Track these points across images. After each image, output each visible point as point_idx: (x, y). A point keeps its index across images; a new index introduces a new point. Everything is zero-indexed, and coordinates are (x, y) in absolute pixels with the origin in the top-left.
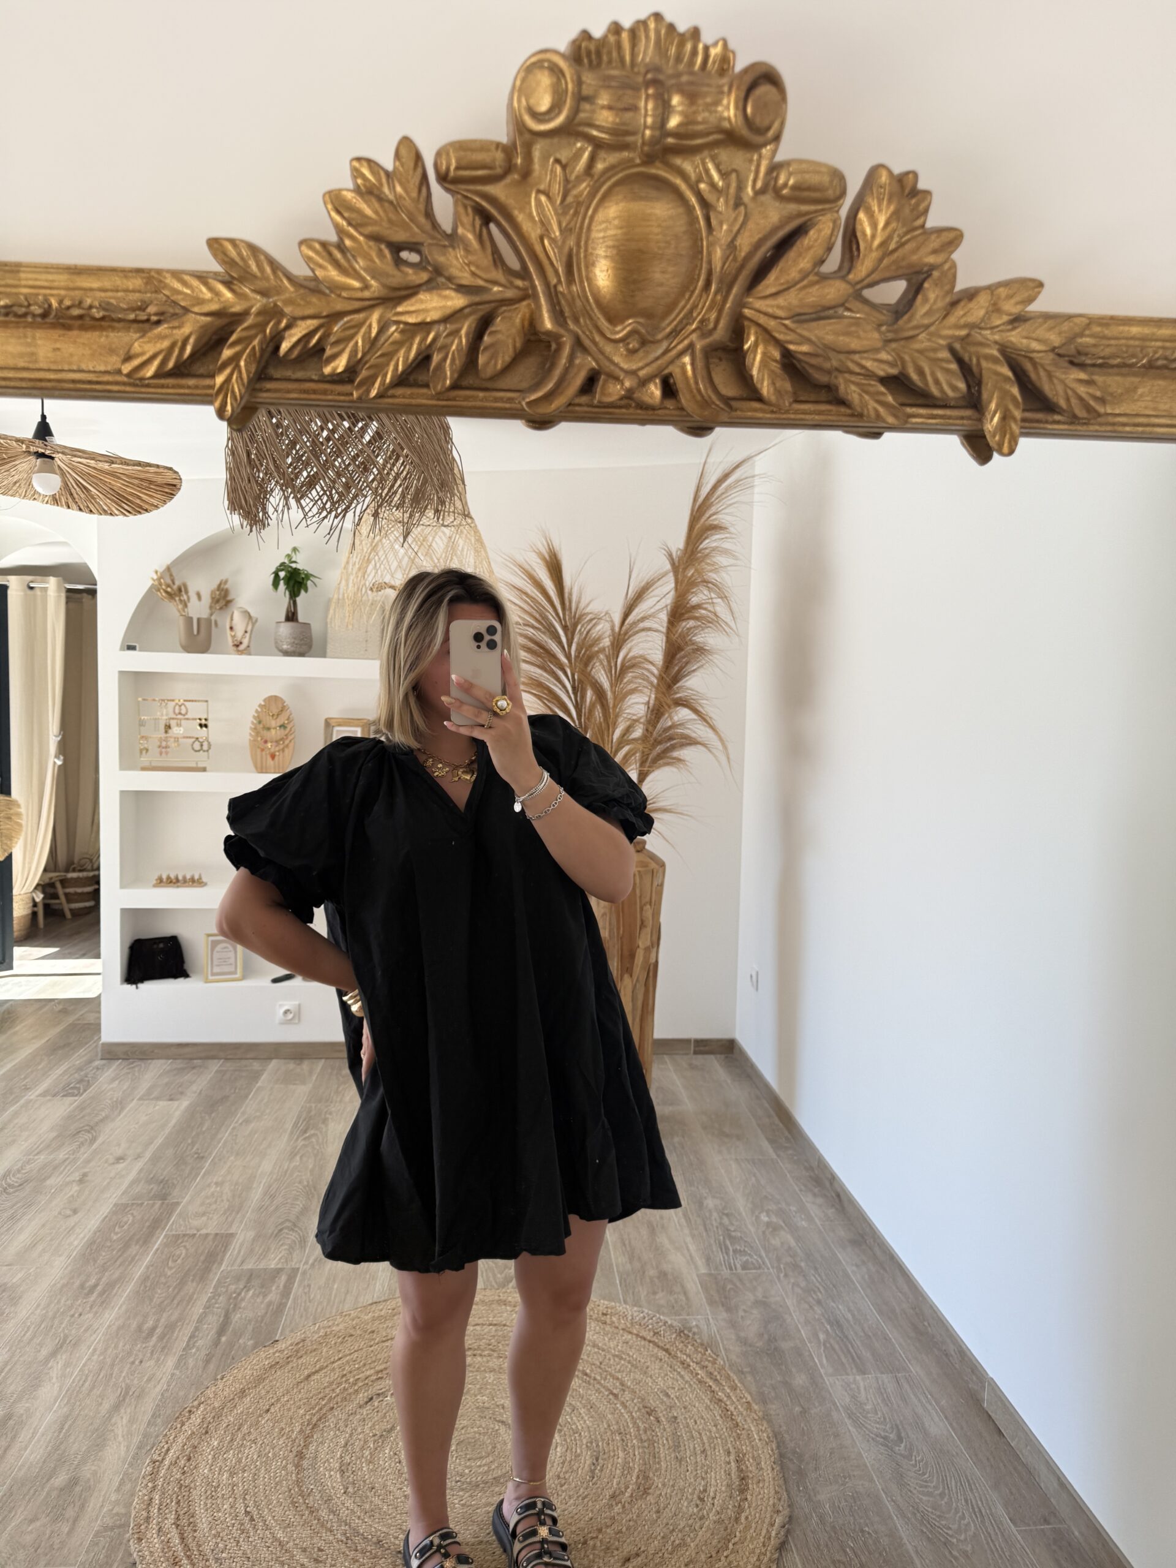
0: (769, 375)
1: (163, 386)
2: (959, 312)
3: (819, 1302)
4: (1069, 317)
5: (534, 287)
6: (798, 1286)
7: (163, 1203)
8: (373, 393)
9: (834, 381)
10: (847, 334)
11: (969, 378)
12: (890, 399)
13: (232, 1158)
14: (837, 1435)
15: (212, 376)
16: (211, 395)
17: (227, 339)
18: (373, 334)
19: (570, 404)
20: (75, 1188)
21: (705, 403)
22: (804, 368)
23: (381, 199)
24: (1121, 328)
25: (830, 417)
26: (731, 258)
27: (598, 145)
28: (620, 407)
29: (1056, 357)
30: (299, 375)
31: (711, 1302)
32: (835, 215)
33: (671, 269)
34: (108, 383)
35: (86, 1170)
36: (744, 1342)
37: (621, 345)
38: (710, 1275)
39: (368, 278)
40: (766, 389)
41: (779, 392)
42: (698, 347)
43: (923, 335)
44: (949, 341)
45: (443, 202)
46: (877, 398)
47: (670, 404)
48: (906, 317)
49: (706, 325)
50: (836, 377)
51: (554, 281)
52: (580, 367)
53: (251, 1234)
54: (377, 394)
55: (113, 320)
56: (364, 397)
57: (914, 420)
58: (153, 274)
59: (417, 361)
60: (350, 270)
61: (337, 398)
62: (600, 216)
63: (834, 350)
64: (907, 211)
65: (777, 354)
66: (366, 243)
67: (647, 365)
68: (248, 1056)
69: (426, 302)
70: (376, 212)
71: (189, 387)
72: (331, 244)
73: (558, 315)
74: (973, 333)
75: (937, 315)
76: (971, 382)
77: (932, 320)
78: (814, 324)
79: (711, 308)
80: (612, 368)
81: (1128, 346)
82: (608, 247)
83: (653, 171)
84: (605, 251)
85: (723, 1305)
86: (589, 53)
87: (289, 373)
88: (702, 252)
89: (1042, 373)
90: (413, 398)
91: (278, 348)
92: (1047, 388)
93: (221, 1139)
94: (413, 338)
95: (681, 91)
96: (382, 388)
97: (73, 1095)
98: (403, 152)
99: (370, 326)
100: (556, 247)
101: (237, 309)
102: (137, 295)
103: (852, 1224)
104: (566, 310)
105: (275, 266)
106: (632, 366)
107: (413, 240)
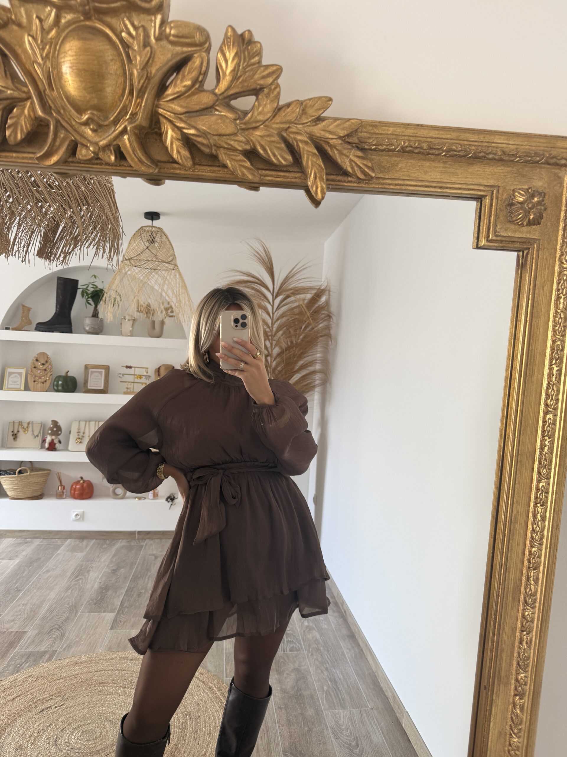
0: (177, 148)
2: (282, 114)
4: (349, 120)
10: (217, 124)
12: (248, 164)
14: (325, 744)
21: (140, 161)
22: (195, 144)
24: (384, 128)
25: (220, 175)
28: (92, 164)
29: (343, 142)
32: (204, 54)
33: (105, 81)
36: (284, 690)
37: (86, 127)
40: (175, 155)
41: (184, 157)
42: (129, 128)
43: (262, 126)
44: (279, 131)
46: (241, 163)
47: (123, 163)
48: (251, 115)
49: (135, 117)
50: (216, 151)
51: (41, 88)
53: (35, 632)
57: (267, 179)
62: (64, 49)
63: (210, 133)
64: (246, 53)
65: (178, 135)
67: (104, 139)
68: (55, 538)
74: (291, 126)
75: (269, 115)
77: (265, 118)
78: (197, 118)
79: (135, 107)
80: (84, 140)
81: (388, 139)
82: (67, 67)
83: (92, 24)
85: (276, 671)
88: (125, 73)
89: (335, 152)
92: (339, 160)
100: (41, 67)
103: (350, 627)
104: (52, 105)
106: (95, 140)
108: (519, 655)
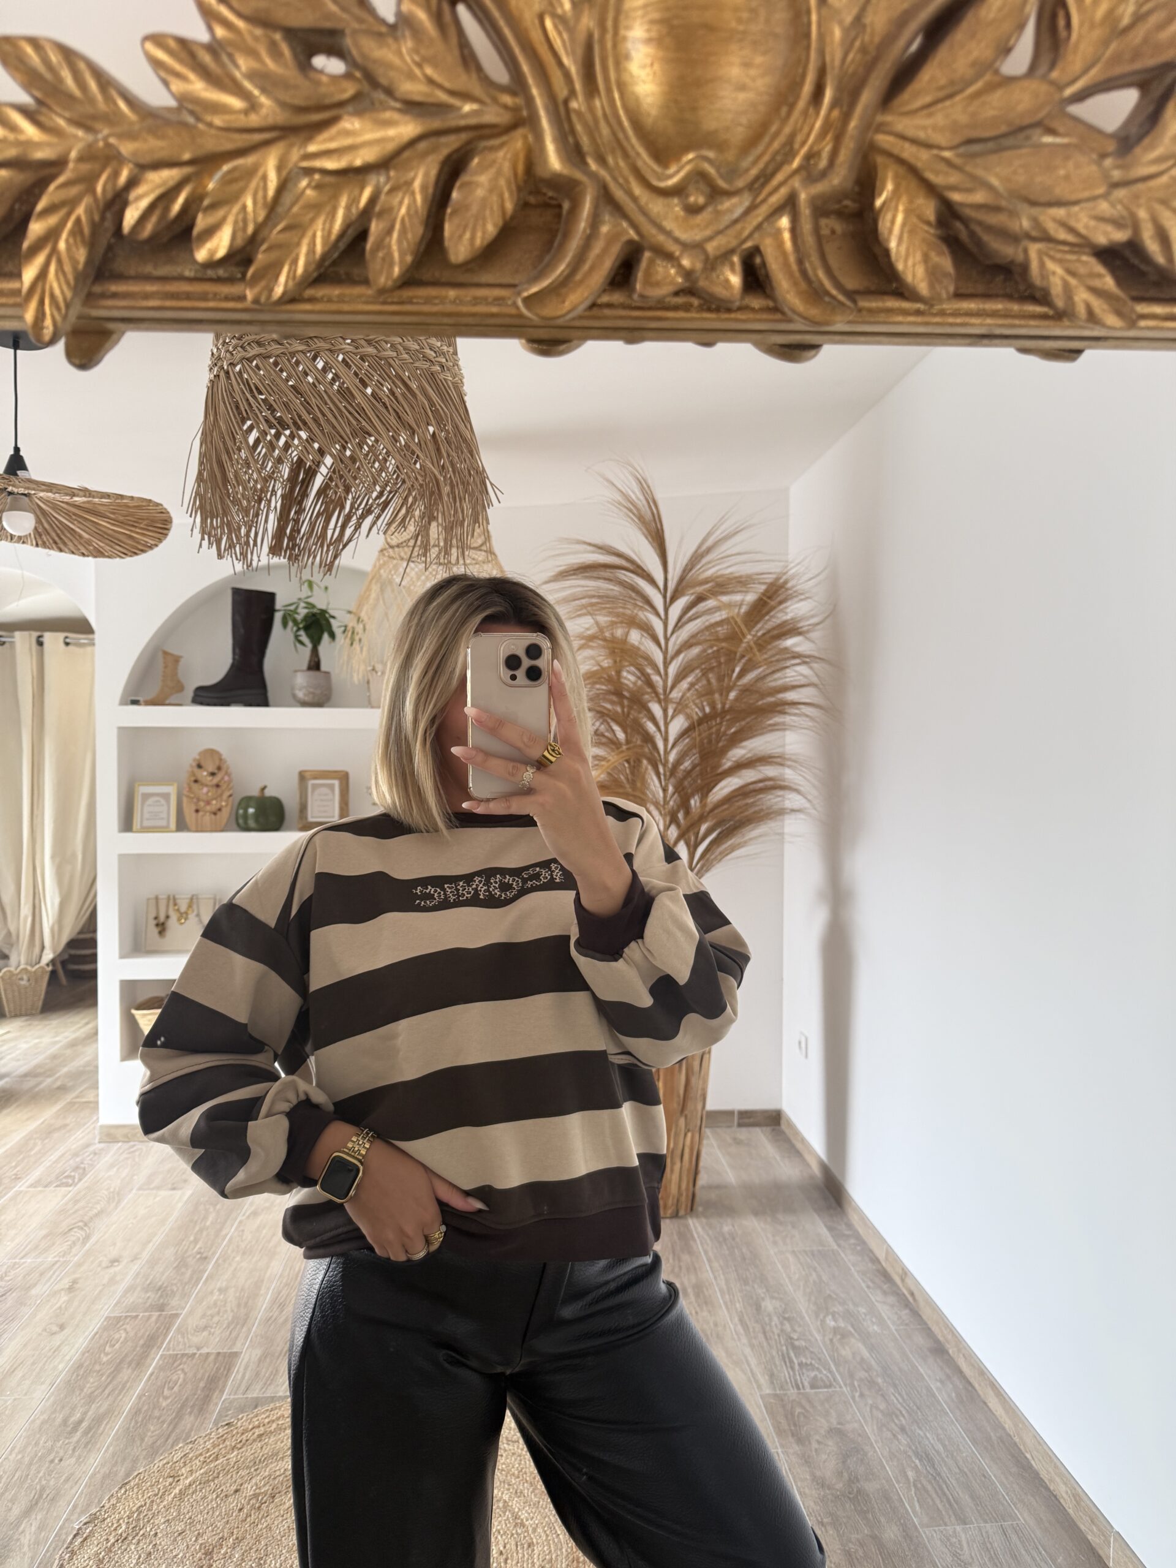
0: (919, 247)
3: (904, 1429)
5: (529, 101)
6: (877, 1408)
7: (160, 1316)
8: (279, 290)
9: (1020, 257)
10: (1049, 172)
12: (1109, 282)
13: (238, 1259)
15: (17, 272)
18: (271, 192)
19: (593, 305)
20: (64, 1298)
21: (817, 294)
22: (972, 234)
26: (857, 44)
28: (676, 308)
30: (163, 268)
31: (780, 1431)
33: (759, 60)
35: (76, 1276)
36: (819, 1483)
37: (676, 201)
39: (256, 92)
41: (933, 276)
42: (803, 196)
46: (1089, 284)
47: (758, 301)
48: (1145, 144)
49: (816, 164)
50: (1026, 251)
51: (562, 92)
52: (612, 238)
53: (258, 1352)
54: (284, 293)
56: (263, 299)
59: (345, 239)
60: (227, 81)
63: (1026, 199)
65: (929, 209)
66: (251, 33)
67: (720, 232)
69: (354, 133)
72: (197, 43)
73: (574, 152)
78: (993, 158)
80: (661, 238)
82: (652, 22)
84: (648, 31)
85: (792, 1435)
87: (144, 266)
88: (808, 35)
90: (343, 302)
91: (120, 220)
93: (229, 1235)
94: (335, 198)
96: (291, 283)
97: (67, 1185)
99: (264, 178)
100: (566, 30)
101: (45, 153)
104: (585, 141)
105: (105, 81)
106: (697, 236)
107: (328, 25)
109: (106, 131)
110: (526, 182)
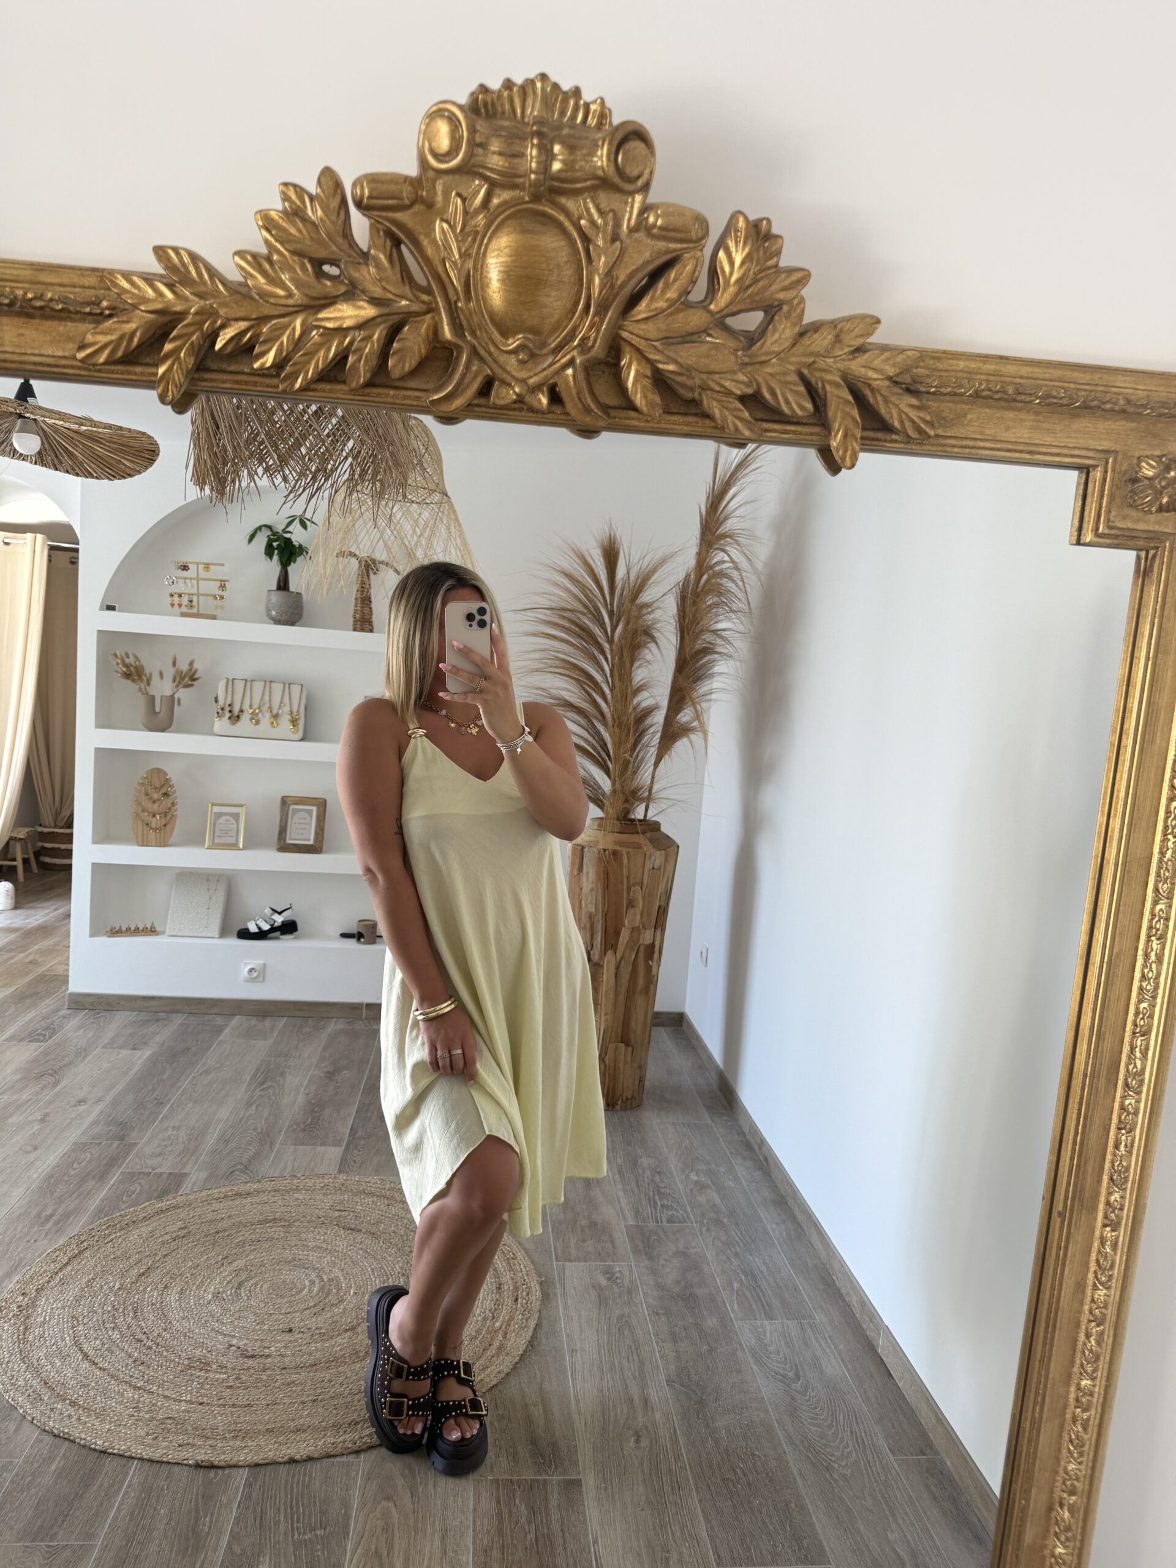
0: (642, 390)
1: (113, 372)
2: (806, 341)
3: (736, 1255)
4: (903, 351)
5: (437, 303)
6: (719, 1239)
7: (120, 1144)
8: (297, 385)
9: (697, 397)
10: (707, 356)
11: (817, 399)
12: (746, 415)
13: (190, 1105)
14: (739, 1372)
15: (157, 366)
16: (154, 382)
17: (171, 333)
18: (297, 336)
19: (470, 405)
20: (37, 1126)
21: (587, 410)
22: (672, 384)
23: (305, 219)
24: (951, 361)
25: (696, 429)
27: (493, 185)
28: (515, 409)
29: (891, 385)
30: (232, 368)
31: (636, 1251)
32: (699, 253)
33: (554, 294)
34: (65, 366)
35: (47, 1111)
36: (660, 1287)
37: (512, 356)
38: (638, 1226)
39: (293, 288)
40: (638, 400)
41: (651, 403)
42: (580, 361)
43: (774, 360)
44: (797, 366)
45: (360, 224)
46: (736, 414)
47: (556, 409)
48: (759, 344)
49: (585, 344)
50: (700, 394)
51: (453, 297)
52: (477, 374)
53: (203, 1175)
54: (300, 386)
55: (70, 312)
56: (288, 389)
57: (769, 434)
58: (105, 274)
59: (335, 362)
60: (277, 280)
61: (265, 389)
62: (494, 245)
63: (697, 370)
64: (761, 252)
65: (648, 370)
66: (291, 257)
67: (536, 375)
68: (212, 1012)
69: (343, 311)
70: (300, 231)
71: (136, 374)
72: (262, 257)
73: (458, 328)
74: (817, 359)
75: (787, 344)
76: (819, 403)
77: (782, 348)
78: (680, 347)
79: (590, 328)
80: (505, 376)
81: (956, 378)
82: (500, 272)
83: (540, 208)
84: (498, 275)
85: (646, 1254)
86: (485, 104)
87: (224, 366)
88: (581, 279)
89: (879, 398)
91: (214, 343)
92: (883, 411)
93: (181, 1087)
94: (331, 341)
95: (562, 143)
96: (304, 382)
97: (39, 1041)
98: (323, 180)
99: (294, 329)
100: (457, 268)
101: (178, 308)
102: (93, 291)
103: (776, 1186)
104: (465, 323)
105: (213, 272)
106: (522, 375)
107: (332, 257)
108: (1113, 1165)
109: (211, 301)
110: (434, 339)
